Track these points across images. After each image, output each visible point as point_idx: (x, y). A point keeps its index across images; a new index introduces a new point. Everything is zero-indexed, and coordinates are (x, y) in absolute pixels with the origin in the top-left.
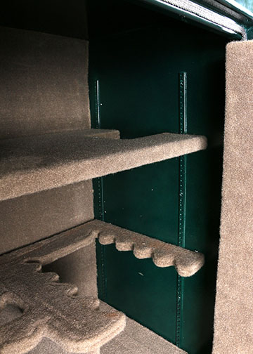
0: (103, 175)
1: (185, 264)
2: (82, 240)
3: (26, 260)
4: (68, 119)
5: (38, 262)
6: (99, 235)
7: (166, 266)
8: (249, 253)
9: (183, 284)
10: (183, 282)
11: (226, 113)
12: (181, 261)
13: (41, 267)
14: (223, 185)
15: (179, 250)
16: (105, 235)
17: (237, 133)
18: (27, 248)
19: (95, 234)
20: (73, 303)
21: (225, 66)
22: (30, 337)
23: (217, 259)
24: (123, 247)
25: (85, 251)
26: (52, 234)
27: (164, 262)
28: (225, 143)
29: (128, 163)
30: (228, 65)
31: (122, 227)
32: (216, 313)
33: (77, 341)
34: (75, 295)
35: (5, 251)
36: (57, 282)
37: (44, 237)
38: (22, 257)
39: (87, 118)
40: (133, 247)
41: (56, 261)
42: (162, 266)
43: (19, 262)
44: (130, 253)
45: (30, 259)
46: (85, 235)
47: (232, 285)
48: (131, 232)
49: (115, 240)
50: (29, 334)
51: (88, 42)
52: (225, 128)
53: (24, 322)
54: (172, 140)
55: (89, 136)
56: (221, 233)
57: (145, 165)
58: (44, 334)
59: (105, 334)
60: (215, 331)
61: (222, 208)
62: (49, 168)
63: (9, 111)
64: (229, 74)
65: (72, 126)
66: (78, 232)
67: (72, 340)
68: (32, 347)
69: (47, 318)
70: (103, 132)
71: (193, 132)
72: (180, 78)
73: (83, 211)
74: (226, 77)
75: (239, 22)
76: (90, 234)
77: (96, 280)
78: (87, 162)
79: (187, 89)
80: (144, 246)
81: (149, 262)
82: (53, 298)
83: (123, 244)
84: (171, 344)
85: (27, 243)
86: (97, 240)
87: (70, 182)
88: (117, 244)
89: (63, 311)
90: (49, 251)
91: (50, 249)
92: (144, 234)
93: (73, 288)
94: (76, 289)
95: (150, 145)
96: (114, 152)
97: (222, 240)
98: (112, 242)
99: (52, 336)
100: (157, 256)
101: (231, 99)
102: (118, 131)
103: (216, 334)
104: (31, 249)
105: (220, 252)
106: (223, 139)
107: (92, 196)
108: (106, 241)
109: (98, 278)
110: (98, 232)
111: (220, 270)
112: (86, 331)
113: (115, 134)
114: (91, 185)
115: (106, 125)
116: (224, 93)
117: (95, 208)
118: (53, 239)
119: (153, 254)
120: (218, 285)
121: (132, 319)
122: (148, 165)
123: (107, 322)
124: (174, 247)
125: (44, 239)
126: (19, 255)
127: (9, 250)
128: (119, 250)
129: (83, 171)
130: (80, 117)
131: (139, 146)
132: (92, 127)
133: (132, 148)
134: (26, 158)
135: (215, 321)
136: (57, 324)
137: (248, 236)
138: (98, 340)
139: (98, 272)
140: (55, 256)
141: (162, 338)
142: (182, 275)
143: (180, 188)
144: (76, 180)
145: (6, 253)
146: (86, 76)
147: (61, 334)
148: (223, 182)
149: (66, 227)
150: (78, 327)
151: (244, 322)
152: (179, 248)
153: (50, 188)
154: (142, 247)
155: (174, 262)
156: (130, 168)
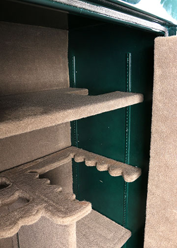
0: (79, 118)
1: (129, 174)
2: (63, 159)
3: (29, 171)
4: (55, 82)
5: (36, 172)
6: (74, 156)
7: (117, 176)
8: (167, 167)
9: (128, 188)
10: (128, 186)
11: (154, 81)
12: (127, 172)
13: (38, 176)
14: (152, 125)
15: (126, 166)
16: (78, 156)
17: (161, 93)
18: (29, 164)
19: (72, 156)
20: (59, 196)
21: (153, 52)
22: (34, 215)
23: (148, 170)
24: (90, 164)
25: (65, 166)
26: (45, 155)
27: (115, 173)
28: (153, 99)
29: (93, 111)
30: (156, 51)
31: (89, 151)
32: (147, 204)
33: (63, 218)
34: (60, 192)
35: (15, 165)
36: (49, 184)
37: (39, 157)
38: (26, 170)
39: (67, 81)
40: (96, 164)
41: (48, 172)
42: (115, 176)
43: (24, 172)
44: (95, 168)
45: (31, 170)
46: (65, 156)
47: (157, 187)
48: (95, 155)
49: (85, 159)
50: (34, 213)
51: (68, 31)
52: (154, 90)
53: (30, 207)
54: (121, 97)
55: (69, 93)
56: (151, 155)
57: (104, 113)
58: (42, 214)
59: (79, 214)
60: (147, 215)
61: (151, 139)
62: (48, 115)
63: (18, 77)
64: (156, 57)
65: (58, 86)
66: (61, 154)
67: (60, 217)
68: (36, 221)
69: (44, 205)
70: (78, 90)
71: (135, 91)
72: (127, 57)
73: (64, 141)
74: (155, 58)
75: (163, 24)
76: (69, 155)
77: (72, 186)
78: (70, 111)
79: (131, 64)
80: (103, 163)
81: (106, 173)
82: (47, 194)
83: (90, 162)
84: (120, 226)
85: (28, 161)
86: (73, 159)
87: (60, 122)
88: (86, 162)
89: (53, 201)
90: (43, 166)
91: (44, 164)
92: (103, 156)
93: (59, 188)
94: (61, 188)
95: (107, 100)
96: (85, 105)
97: (151, 159)
98: (82, 160)
99: (48, 215)
100: (111, 169)
101: (158, 72)
102: (87, 90)
103: (147, 217)
104: (32, 165)
105: (150, 166)
106: (152, 97)
107: (70, 131)
108: (79, 160)
109: (73, 185)
110: (74, 154)
111: (150, 177)
112: (67, 212)
113: (85, 91)
114: (69, 125)
115: (80, 86)
116: (153, 68)
117: (71, 139)
118: (45, 158)
119: (109, 168)
120: (148, 186)
121: (95, 210)
122: (106, 112)
123: (80, 207)
124: (122, 163)
125: (40, 158)
126: (24, 168)
127: (18, 165)
128: (87, 165)
129: (67, 116)
130: (63, 80)
131: (101, 101)
132: (70, 87)
133: (96, 102)
134: (33, 108)
135: (147, 209)
136: (51, 208)
137: (167, 156)
138: (75, 217)
139: (73, 180)
140: (47, 169)
141: (114, 222)
142: (127, 181)
143: (126, 126)
144: (63, 122)
145: (16, 167)
146: (67, 54)
147: (53, 214)
148: (152, 123)
149: (53, 151)
150: (63, 210)
151: (164, 209)
152: (125, 164)
153: (48, 126)
154: (102, 164)
155: (122, 173)
156: (95, 114)
